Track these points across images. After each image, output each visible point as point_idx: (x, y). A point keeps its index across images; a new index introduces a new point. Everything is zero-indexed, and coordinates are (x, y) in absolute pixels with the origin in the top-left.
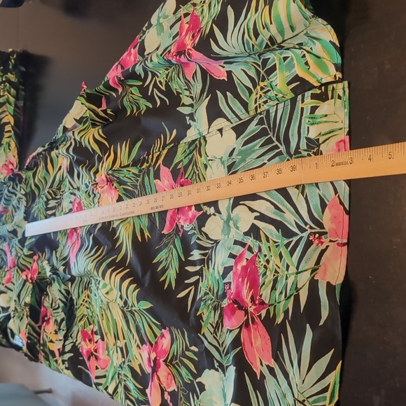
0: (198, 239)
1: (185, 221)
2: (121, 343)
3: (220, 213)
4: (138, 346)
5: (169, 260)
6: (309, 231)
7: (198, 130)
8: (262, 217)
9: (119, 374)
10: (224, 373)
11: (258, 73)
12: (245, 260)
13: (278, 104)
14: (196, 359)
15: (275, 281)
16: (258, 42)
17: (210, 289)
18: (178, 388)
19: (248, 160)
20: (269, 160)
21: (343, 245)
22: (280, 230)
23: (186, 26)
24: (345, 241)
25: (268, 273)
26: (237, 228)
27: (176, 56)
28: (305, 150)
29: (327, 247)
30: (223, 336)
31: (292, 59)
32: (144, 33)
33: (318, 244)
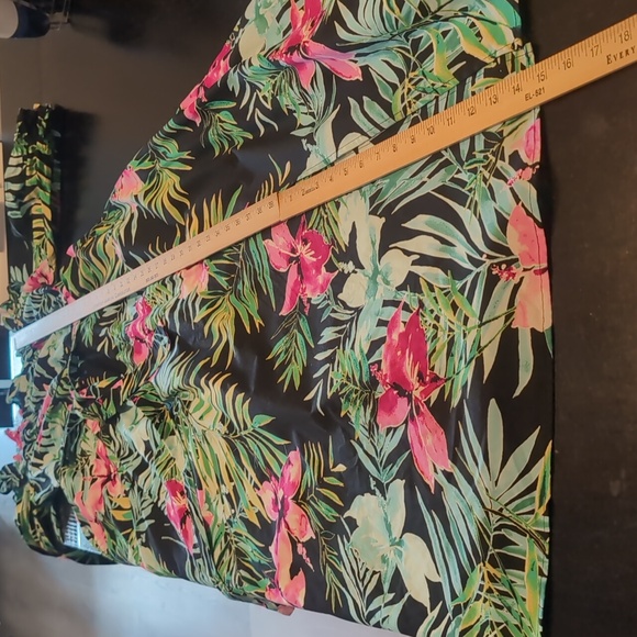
0: (334, 311)
1: (314, 291)
2: (227, 488)
3: (362, 268)
4: (255, 486)
5: (292, 350)
6: (488, 262)
7: (322, 156)
8: (424, 260)
9: (226, 534)
10: (384, 495)
11: (407, 61)
12: (402, 325)
13: (437, 98)
14: (342, 485)
15: (451, 343)
16: (403, 14)
17: (348, 377)
18: (316, 534)
19: (399, 183)
20: (430, 177)
21: (542, 272)
22: (449, 272)
23: (301, 14)
24: (545, 265)
25: (440, 334)
26: (387, 283)
27: (286, 53)
28: (481, 152)
29: (522, 279)
30: (382, 441)
31: (456, 33)
32: (237, 34)
33: (507, 279)
